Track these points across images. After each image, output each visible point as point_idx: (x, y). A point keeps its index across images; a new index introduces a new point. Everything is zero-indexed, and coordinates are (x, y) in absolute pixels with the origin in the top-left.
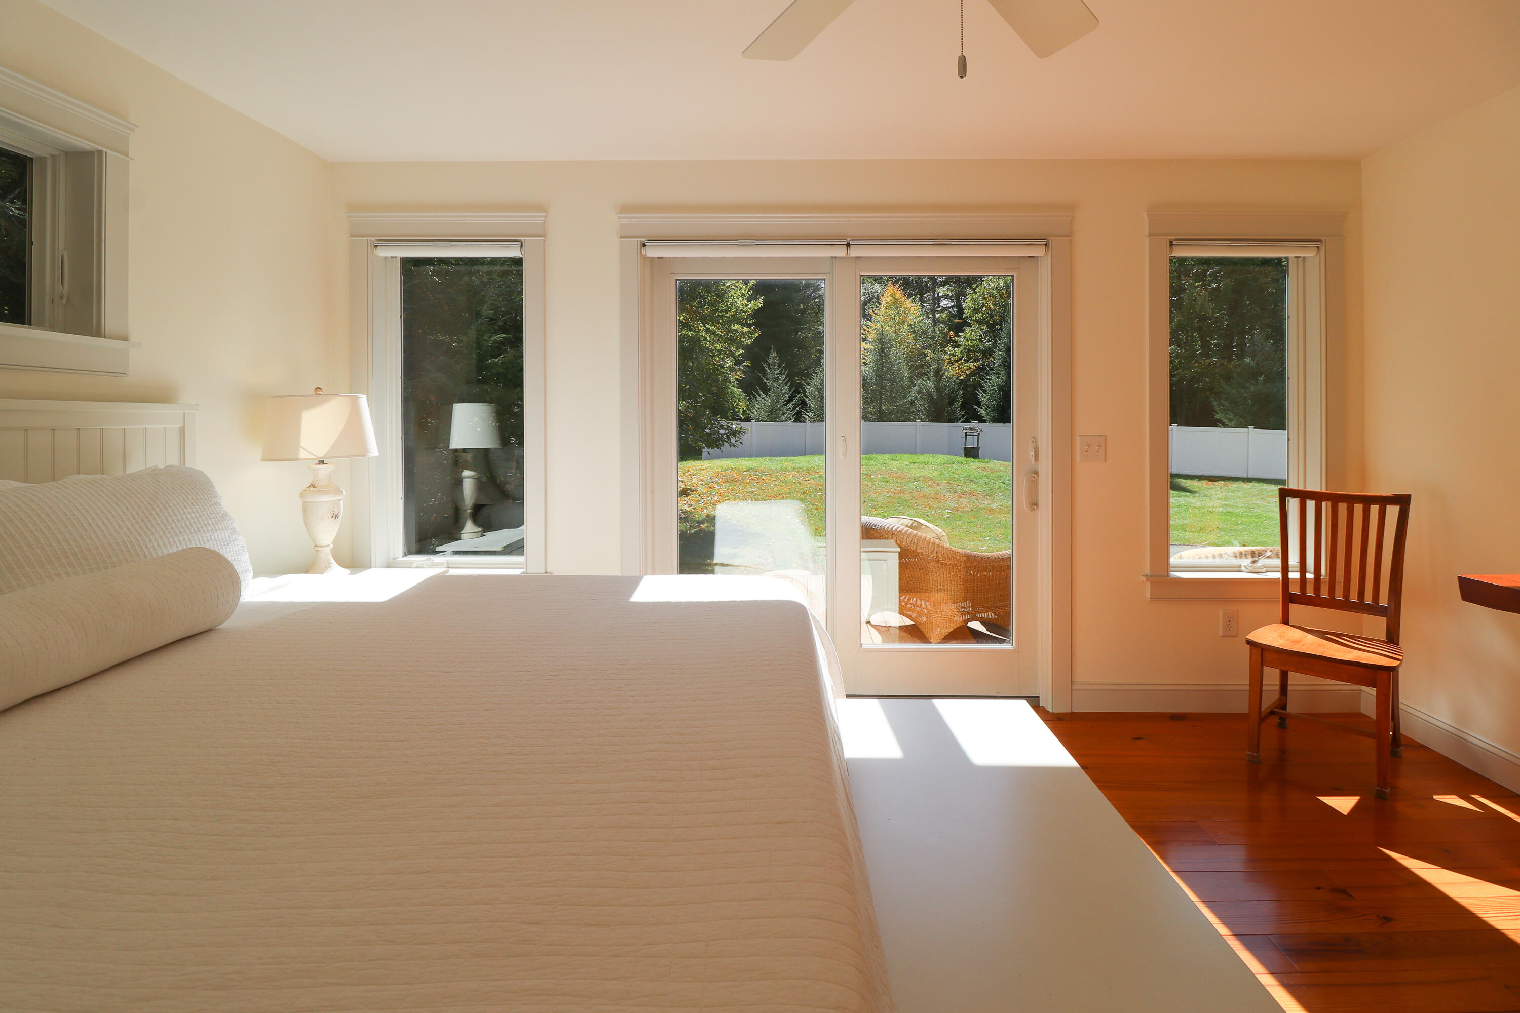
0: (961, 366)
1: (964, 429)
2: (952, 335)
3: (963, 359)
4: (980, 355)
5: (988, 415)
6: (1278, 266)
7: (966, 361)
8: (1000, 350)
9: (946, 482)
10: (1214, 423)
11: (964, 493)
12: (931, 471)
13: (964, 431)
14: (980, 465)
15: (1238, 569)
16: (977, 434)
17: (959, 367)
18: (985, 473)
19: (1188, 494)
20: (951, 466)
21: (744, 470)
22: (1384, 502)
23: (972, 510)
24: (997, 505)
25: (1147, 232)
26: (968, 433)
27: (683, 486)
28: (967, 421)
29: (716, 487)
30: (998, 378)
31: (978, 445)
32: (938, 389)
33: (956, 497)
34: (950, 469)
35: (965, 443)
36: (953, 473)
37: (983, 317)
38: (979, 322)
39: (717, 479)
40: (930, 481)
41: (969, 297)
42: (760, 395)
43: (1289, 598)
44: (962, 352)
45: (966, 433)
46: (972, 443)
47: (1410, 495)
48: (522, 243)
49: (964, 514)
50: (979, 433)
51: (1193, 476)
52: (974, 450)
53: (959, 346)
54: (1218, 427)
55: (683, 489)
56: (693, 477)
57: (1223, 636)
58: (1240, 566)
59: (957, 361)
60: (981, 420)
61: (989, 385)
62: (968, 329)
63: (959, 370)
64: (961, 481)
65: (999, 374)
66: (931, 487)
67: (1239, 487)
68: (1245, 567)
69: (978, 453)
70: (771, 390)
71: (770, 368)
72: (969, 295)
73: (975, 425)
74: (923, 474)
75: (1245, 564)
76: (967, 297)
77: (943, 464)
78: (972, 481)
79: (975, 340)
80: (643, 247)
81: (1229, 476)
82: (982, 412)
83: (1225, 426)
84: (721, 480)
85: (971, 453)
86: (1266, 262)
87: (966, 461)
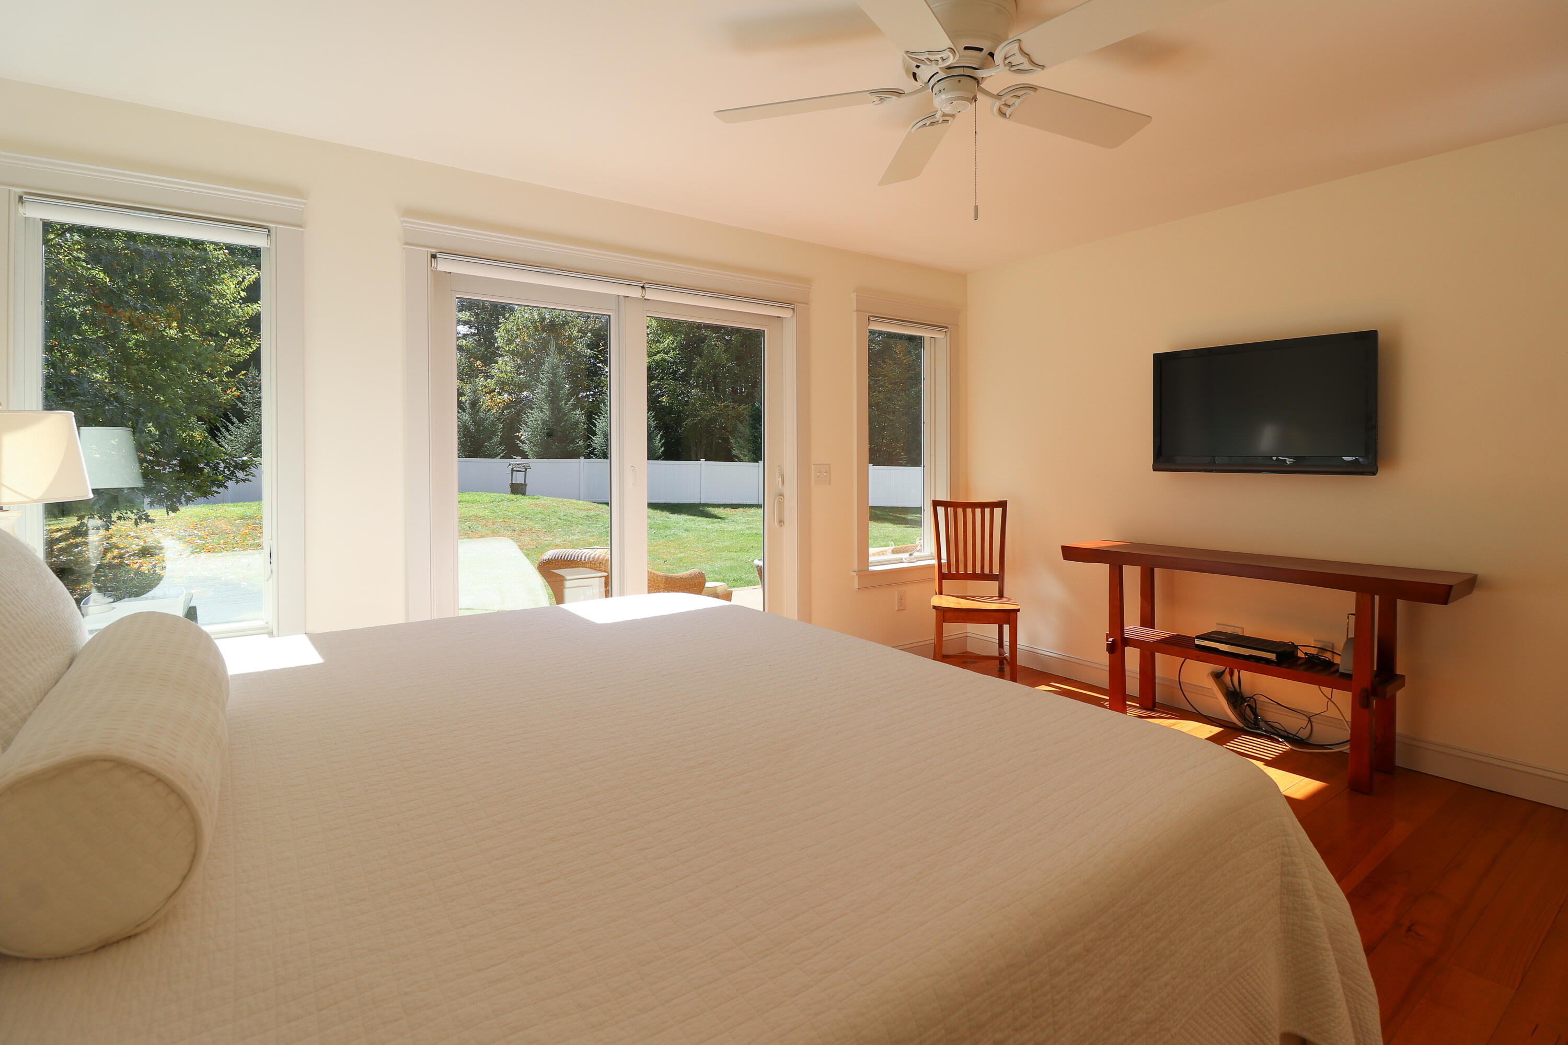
0: (493, 399)
1: (510, 465)
2: (479, 365)
3: (496, 391)
4: (516, 388)
5: (531, 450)
6: (915, 341)
7: (500, 394)
8: (542, 384)
9: (501, 520)
10: (729, 458)
11: (522, 531)
12: (481, 510)
13: (511, 467)
14: (531, 501)
15: (901, 561)
16: (524, 470)
17: (492, 399)
18: (539, 509)
19: (719, 520)
20: (501, 503)
21: (236, 517)
22: (992, 505)
23: (537, 547)
24: (559, 540)
25: (855, 309)
26: (514, 469)
27: (142, 544)
28: (508, 456)
29: (198, 541)
30: (542, 412)
31: (525, 482)
32: (477, 423)
33: (516, 536)
34: (501, 507)
35: (512, 480)
36: (506, 510)
37: (517, 348)
38: (512, 353)
39: (196, 532)
40: (484, 521)
41: (502, 327)
42: (233, 424)
43: (942, 577)
44: (496, 384)
45: (513, 468)
46: (519, 479)
47: (1006, 501)
48: (269, 231)
49: (530, 552)
50: (526, 469)
51: (719, 504)
52: (521, 487)
53: (492, 377)
54: (734, 461)
55: (143, 547)
56: (154, 530)
57: (898, 611)
58: (902, 559)
59: (489, 393)
60: (524, 456)
61: (533, 419)
62: (500, 360)
63: (491, 402)
64: (516, 518)
65: (542, 408)
66: (486, 526)
67: (755, 512)
68: (905, 559)
69: (526, 489)
70: (249, 417)
71: (247, 390)
72: (502, 324)
73: (518, 460)
74: (473, 513)
75: (905, 557)
76: (500, 326)
77: (493, 502)
78: (527, 518)
79: (510, 372)
80: (433, 259)
81: (745, 503)
82: (526, 448)
83: (740, 460)
84: (203, 532)
85: (518, 489)
86: (911, 338)
87: (516, 498)
